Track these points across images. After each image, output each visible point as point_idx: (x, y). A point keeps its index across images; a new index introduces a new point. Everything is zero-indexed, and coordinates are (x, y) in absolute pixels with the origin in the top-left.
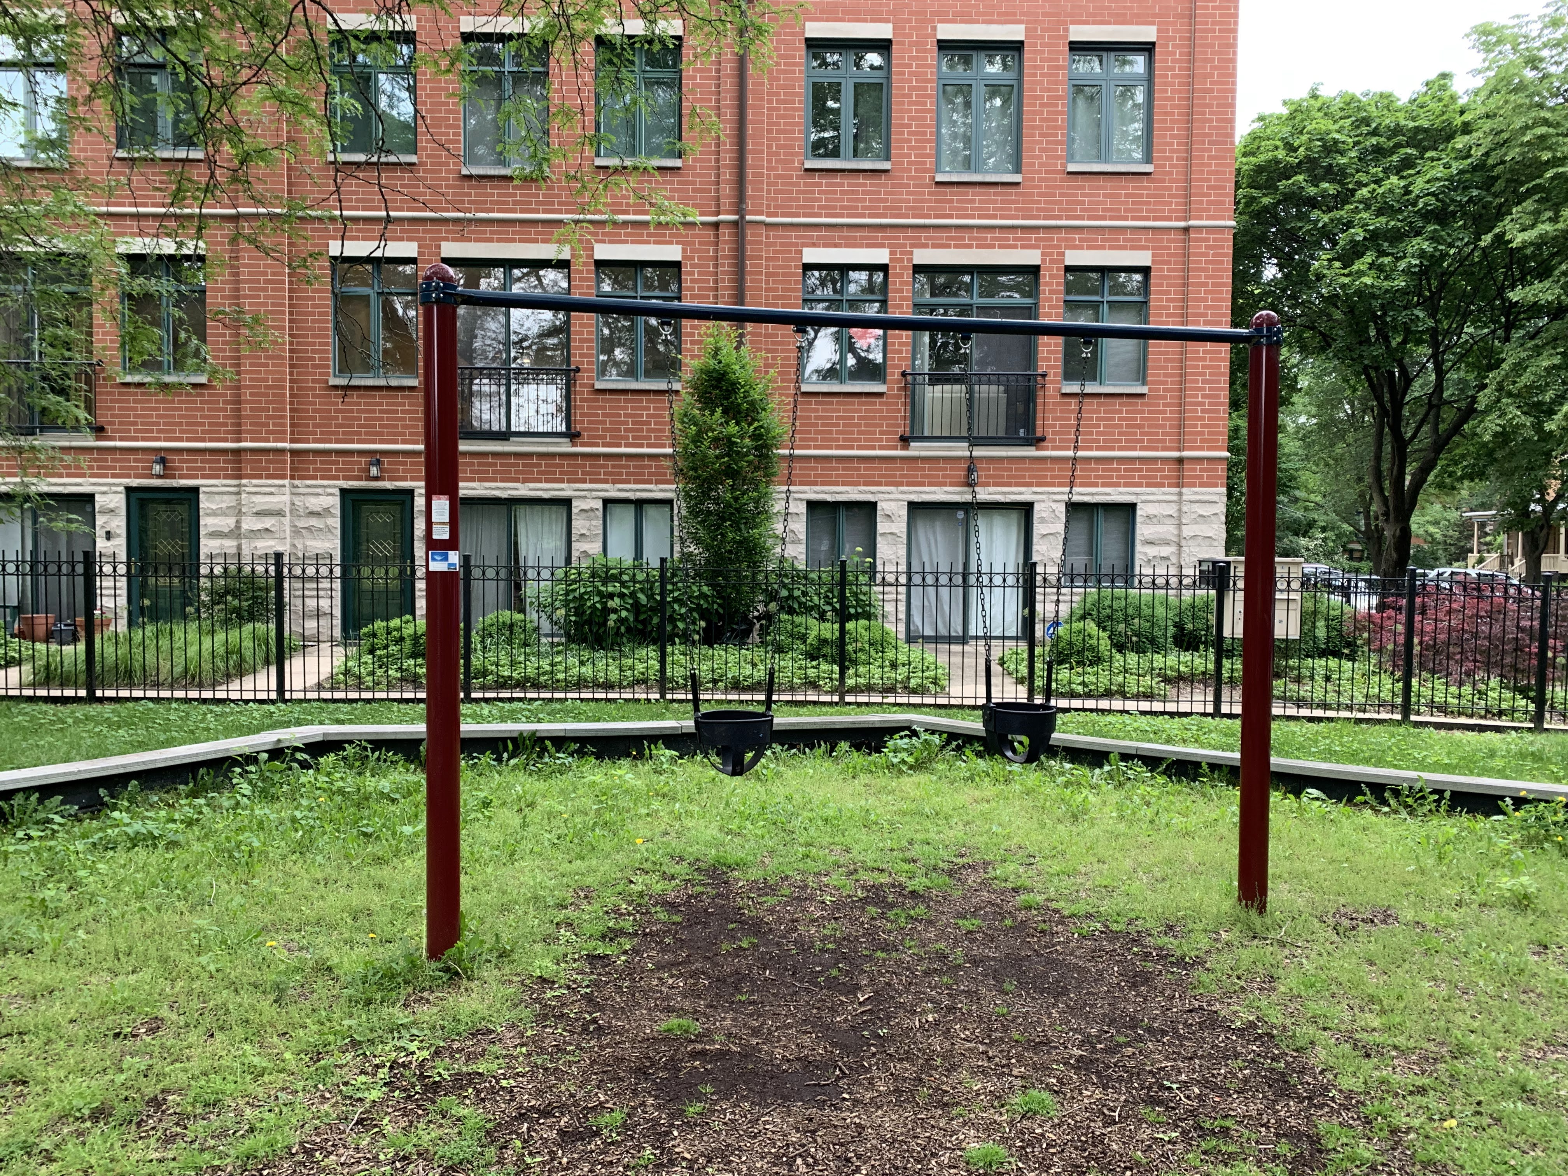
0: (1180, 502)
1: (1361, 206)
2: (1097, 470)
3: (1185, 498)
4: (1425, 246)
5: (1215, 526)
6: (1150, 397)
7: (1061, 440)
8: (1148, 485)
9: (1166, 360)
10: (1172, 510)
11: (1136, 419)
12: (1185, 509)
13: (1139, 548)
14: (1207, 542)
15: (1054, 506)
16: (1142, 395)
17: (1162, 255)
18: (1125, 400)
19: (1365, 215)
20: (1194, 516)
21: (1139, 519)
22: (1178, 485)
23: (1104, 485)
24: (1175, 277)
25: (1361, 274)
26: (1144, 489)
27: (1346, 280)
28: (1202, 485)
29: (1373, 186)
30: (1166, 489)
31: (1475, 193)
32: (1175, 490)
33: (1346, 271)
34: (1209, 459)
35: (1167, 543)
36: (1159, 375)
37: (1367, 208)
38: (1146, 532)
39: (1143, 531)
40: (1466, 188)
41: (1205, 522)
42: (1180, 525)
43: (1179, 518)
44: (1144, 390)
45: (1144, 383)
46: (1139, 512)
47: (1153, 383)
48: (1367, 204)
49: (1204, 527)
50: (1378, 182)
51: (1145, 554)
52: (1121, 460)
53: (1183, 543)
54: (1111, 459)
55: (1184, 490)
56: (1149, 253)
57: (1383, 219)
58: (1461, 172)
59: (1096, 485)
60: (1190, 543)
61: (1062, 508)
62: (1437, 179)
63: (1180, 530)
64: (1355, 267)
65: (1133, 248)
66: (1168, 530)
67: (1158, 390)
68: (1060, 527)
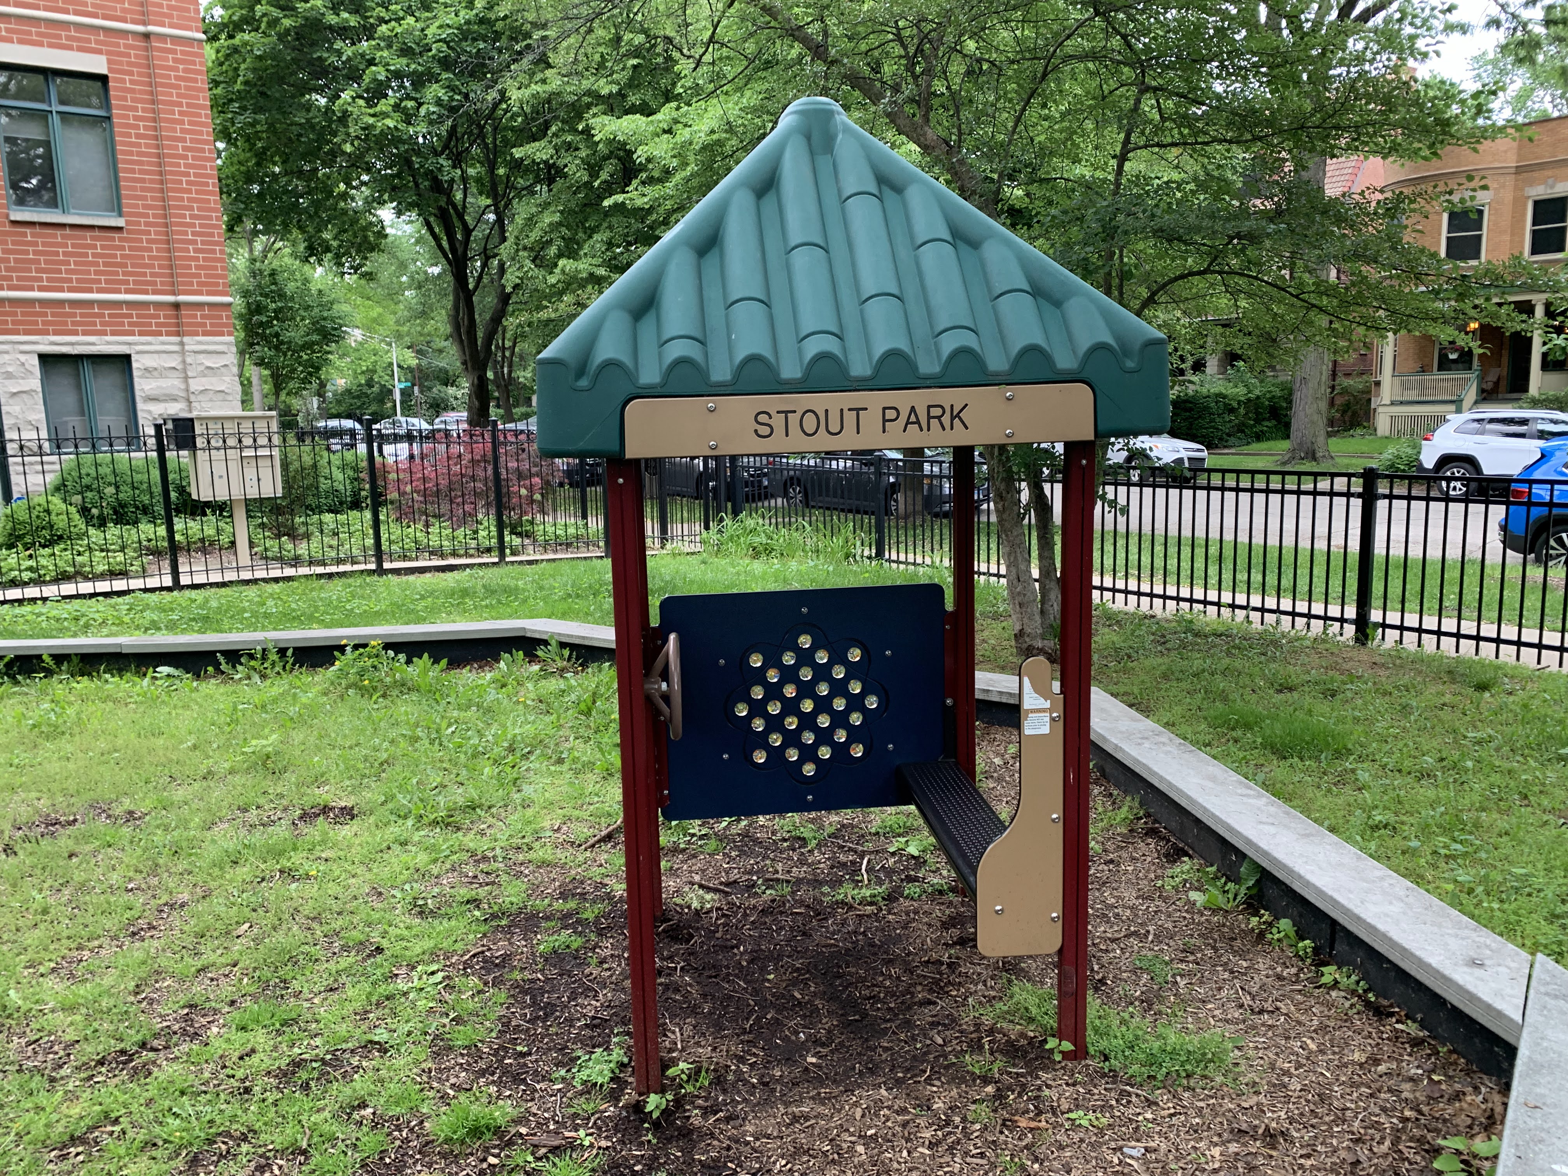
0: (183, 352)
1: (382, 44)
2: (74, 315)
3: (187, 348)
4: (441, 93)
5: (227, 379)
6: (129, 232)
7: (19, 279)
8: (141, 334)
9: (143, 189)
10: (174, 362)
11: (115, 256)
12: (189, 360)
13: (140, 406)
14: (220, 396)
15: (23, 358)
16: (119, 229)
17: (120, 63)
18: (97, 233)
19: (385, 53)
20: (202, 368)
21: (135, 373)
22: (178, 334)
23: (85, 333)
24: (141, 92)
25: (385, 115)
26: (136, 338)
27: (371, 120)
28: (206, 334)
29: (393, 23)
30: (164, 338)
31: (482, 45)
32: (176, 339)
33: (371, 111)
34: (211, 305)
35: (174, 399)
36: (136, 206)
37: (389, 46)
38: (147, 388)
39: (142, 386)
40: (474, 40)
41: (215, 375)
42: (186, 378)
43: (185, 370)
44: (120, 222)
45: (120, 215)
46: (135, 365)
47: (130, 214)
48: (389, 42)
49: (214, 380)
50: (398, 20)
51: (149, 412)
52: (103, 304)
53: (192, 398)
54: (90, 303)
55: (186, 339)
56: (103, 58)
57: (404, 61)
58: (468, 22)
59: (75, 333)
60: (200, 398)
61: (36, 361)
62: (448, 26)
63: (187, 382)
64: (378, 109)
65: (81, 49)
66: (173, 384)
67: (138, 223)
68: (35, 383)
